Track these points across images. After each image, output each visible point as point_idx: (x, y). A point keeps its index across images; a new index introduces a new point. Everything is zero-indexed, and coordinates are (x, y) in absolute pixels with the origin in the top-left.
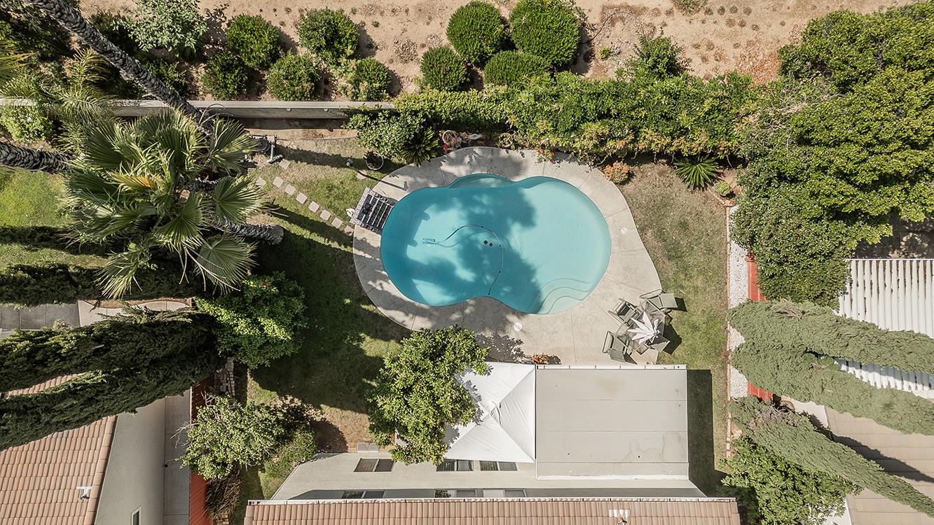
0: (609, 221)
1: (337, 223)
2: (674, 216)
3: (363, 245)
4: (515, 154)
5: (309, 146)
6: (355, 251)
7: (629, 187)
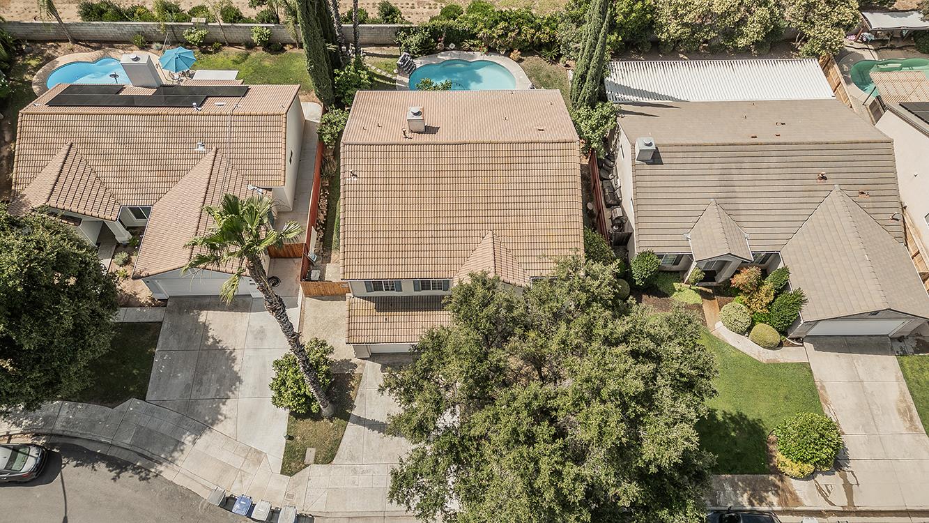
0: (514, 74)
1: (389, 76)
2: (544, 73)
3: (401, 82)
4: (471, 53)
5: (378, 52)
6: (397, 84)
7: (522, 64)
